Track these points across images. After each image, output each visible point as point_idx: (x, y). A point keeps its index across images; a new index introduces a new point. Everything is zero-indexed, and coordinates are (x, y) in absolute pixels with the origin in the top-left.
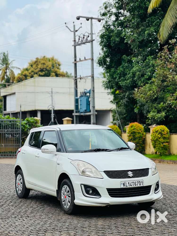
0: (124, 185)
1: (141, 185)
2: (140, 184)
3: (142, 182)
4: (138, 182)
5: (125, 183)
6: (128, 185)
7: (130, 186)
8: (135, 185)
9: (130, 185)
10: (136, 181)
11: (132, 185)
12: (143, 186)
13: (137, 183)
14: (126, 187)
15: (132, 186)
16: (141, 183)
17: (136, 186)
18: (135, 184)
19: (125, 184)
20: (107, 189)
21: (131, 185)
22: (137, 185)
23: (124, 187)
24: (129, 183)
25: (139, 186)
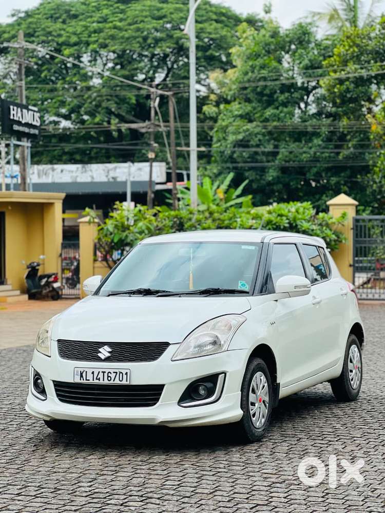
0: (81, 376)
1: (124, 382)
2: (121, 379)
3: (126, 374)
4: (116, 373)
5: (85, 373)
6: (90, 377)
7: (96, 382)
8: (109, 379)
9: (97, 379)
10: (112, 371)
11: (101, 379)
12: (128, 383)
13: (113, 376)
14: (85, 381)
15: (101, 382)
16: (125, 376)
17: (112, 382)
18: (108, 377)
19: (84, 375)
20: (54, 381)
21: (99, 379)
22: (113, 379)
23: (82, 381)
24: (93, 373)
25: (117, 382)
